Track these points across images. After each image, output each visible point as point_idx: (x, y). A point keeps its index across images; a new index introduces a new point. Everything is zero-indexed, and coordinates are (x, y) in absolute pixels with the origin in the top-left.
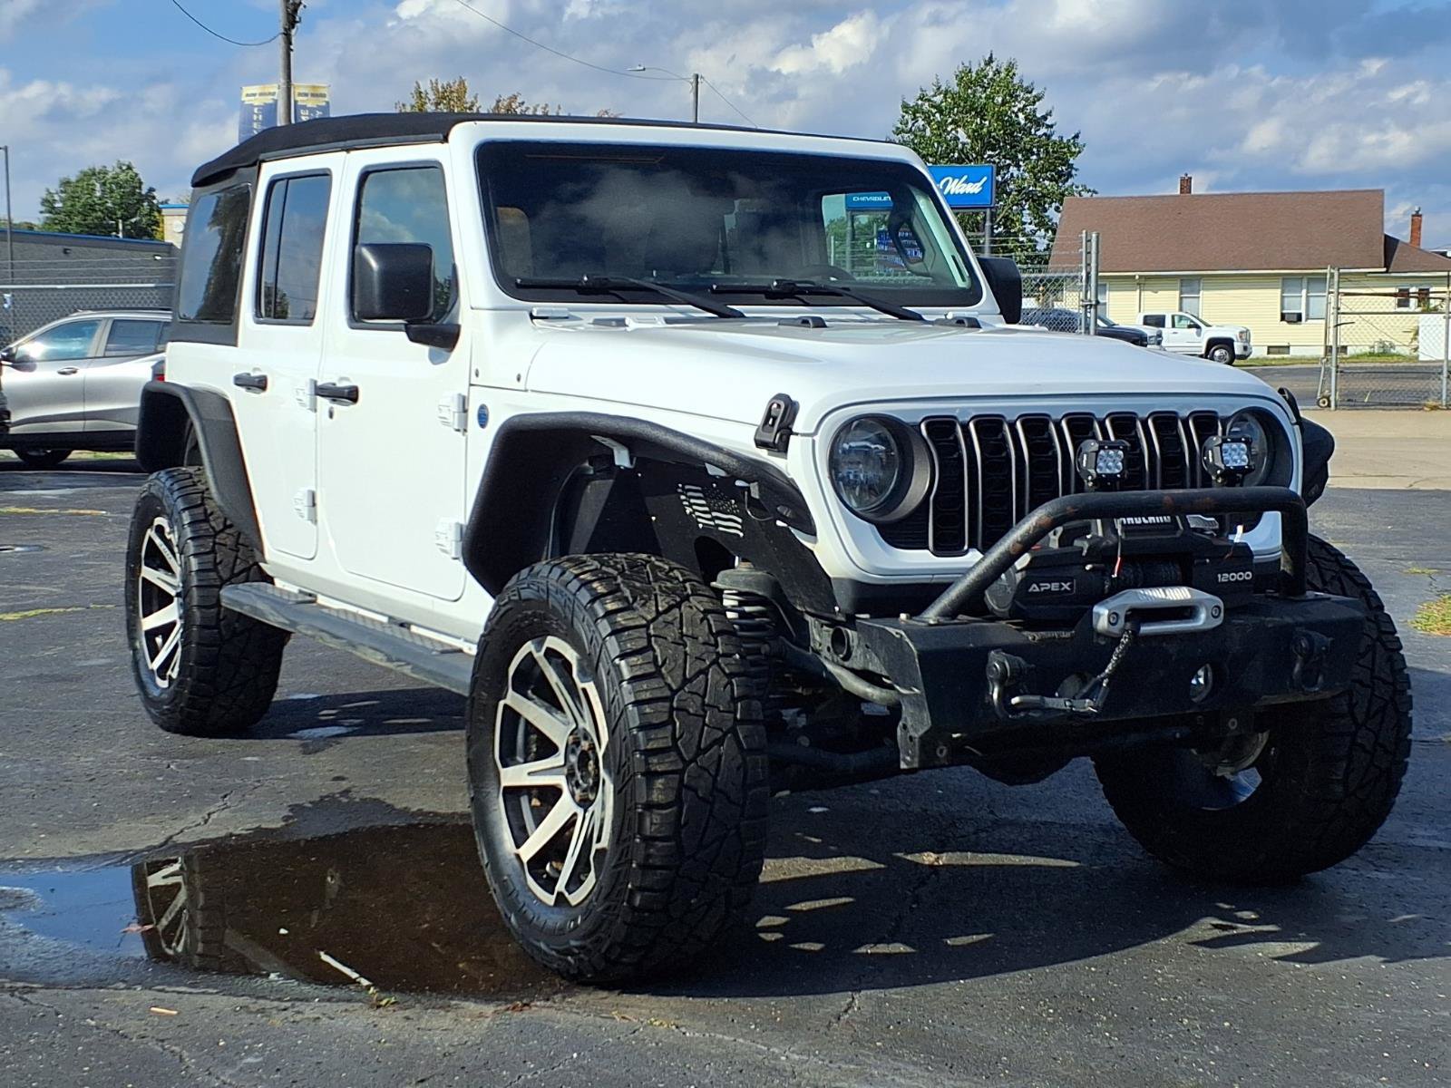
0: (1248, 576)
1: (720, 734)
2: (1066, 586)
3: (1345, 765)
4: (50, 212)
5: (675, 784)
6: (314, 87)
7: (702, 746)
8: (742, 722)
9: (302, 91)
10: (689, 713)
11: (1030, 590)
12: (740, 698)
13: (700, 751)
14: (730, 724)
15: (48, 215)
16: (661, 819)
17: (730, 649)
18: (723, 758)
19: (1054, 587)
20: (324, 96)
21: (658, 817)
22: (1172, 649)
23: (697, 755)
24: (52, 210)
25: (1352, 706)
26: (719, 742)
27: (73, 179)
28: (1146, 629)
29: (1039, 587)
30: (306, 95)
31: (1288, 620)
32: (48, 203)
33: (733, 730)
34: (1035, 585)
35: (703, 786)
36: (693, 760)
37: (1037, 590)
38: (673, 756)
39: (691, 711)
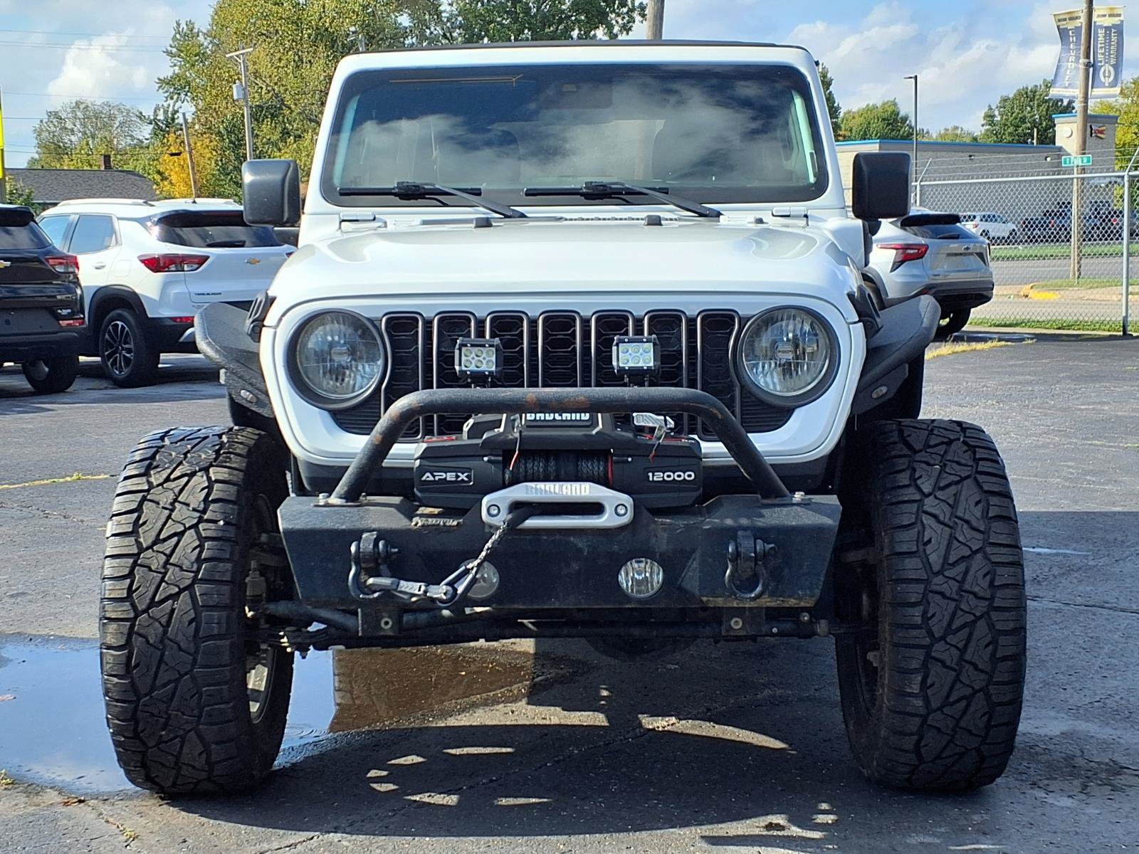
0: (689, 476)
1: (177, 590)
2: (463, 477)
3: (920, 678)
4: (990, 125)
5: (126, 631)
6: (1111, 9)
7: (156, 600)
8: (203, 581)
9: (1102, 13)
10: (150, 570)
11: (424, 478)
12: (206, 560)
13: (152, 604)
14: (188, 582)
15: (988, 127)
16: (114, 660)
17: (219, 516)
18: (176, 611)
19: (450, 476)
20: (1119, 15)
21: (111, 658)
22: (580, 543)
23: (149, 607)
24: (992, 123)
25: (926, 618)
26: (175, 597)
27: (1011, 96)
28: (532, 523)
29: (434, 476)
30: (1104, 16)
31: (729, 522)
32: (990, 117)
33: (189, 588)
34: (428, 474)
35: (154, 633)
36: (146, 611)
37: (431, 478)
38: (127, 605)
39: (153, 568)
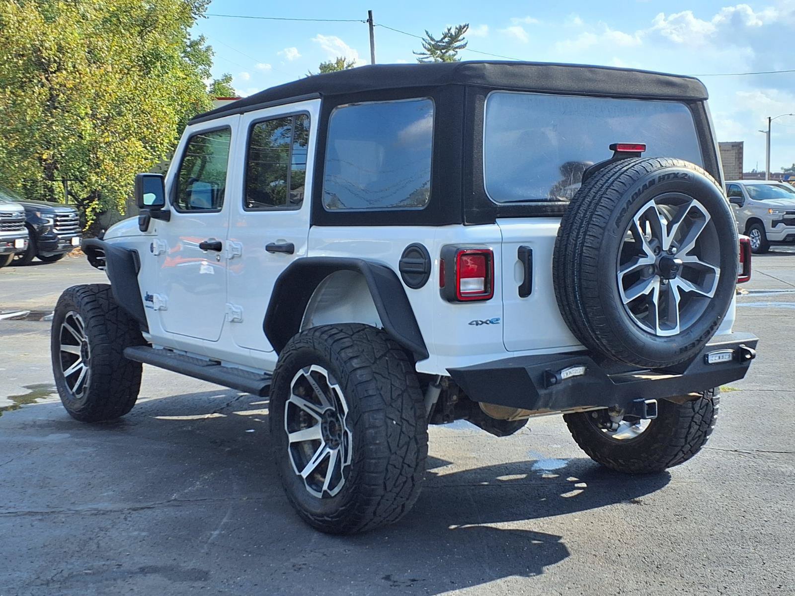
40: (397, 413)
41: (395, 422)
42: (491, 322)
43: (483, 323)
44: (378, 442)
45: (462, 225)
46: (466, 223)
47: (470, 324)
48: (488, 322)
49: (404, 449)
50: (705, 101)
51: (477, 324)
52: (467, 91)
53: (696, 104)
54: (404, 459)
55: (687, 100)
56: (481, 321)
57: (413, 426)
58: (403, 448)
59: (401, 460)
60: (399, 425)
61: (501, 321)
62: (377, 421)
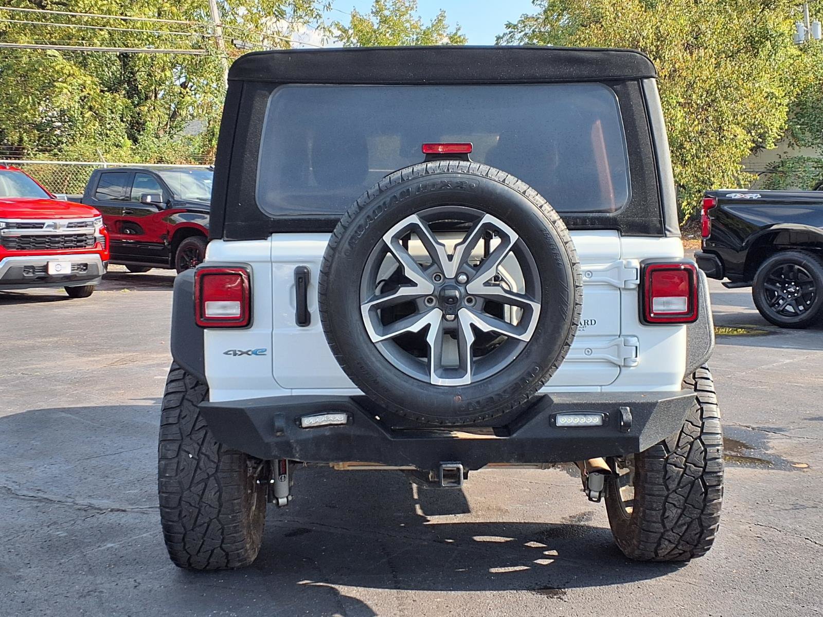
40: (196, 445)
41: (191, 456)
42: (255, 353)
43: (242, 353)
44: (167, 475)
45: (222, 240)
46: (226, 239)
47: (226, 353)
48: (250, 353)
49: (202, 486)
50: (645, 80)
51: (235, 354)
52: (245, 87)
53: (626, 84)
54: (201, 498)
55: (611, 80)
56: (239, 351)
57: (215, 462)
58: (200, 485)
59: (198, 499)
60: (195, 459)
61: (268, 353)
62: (169, 452)
